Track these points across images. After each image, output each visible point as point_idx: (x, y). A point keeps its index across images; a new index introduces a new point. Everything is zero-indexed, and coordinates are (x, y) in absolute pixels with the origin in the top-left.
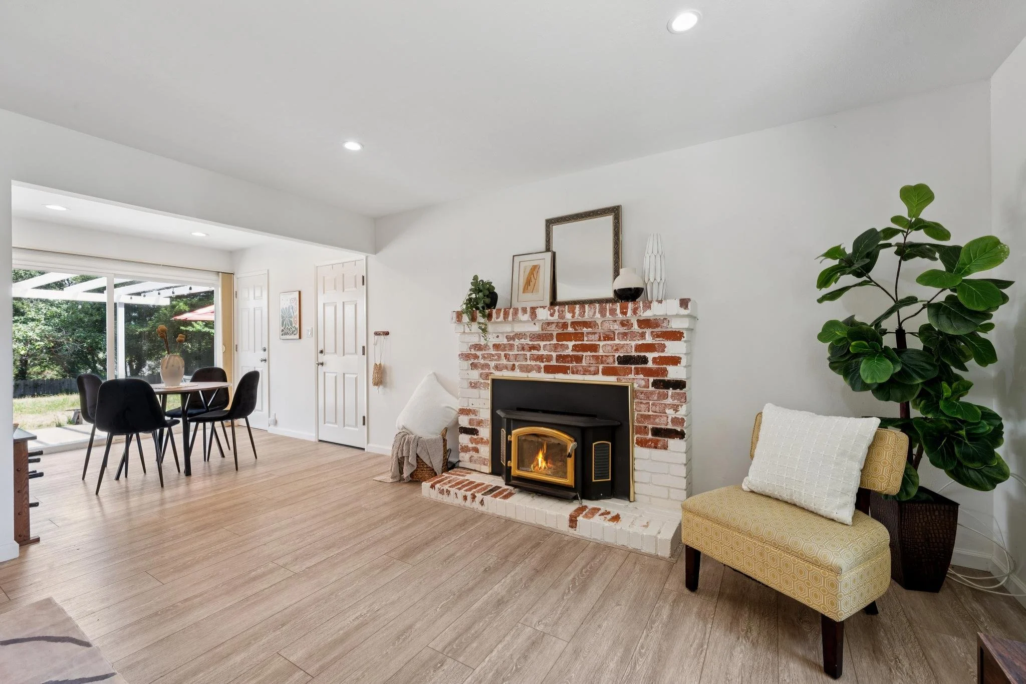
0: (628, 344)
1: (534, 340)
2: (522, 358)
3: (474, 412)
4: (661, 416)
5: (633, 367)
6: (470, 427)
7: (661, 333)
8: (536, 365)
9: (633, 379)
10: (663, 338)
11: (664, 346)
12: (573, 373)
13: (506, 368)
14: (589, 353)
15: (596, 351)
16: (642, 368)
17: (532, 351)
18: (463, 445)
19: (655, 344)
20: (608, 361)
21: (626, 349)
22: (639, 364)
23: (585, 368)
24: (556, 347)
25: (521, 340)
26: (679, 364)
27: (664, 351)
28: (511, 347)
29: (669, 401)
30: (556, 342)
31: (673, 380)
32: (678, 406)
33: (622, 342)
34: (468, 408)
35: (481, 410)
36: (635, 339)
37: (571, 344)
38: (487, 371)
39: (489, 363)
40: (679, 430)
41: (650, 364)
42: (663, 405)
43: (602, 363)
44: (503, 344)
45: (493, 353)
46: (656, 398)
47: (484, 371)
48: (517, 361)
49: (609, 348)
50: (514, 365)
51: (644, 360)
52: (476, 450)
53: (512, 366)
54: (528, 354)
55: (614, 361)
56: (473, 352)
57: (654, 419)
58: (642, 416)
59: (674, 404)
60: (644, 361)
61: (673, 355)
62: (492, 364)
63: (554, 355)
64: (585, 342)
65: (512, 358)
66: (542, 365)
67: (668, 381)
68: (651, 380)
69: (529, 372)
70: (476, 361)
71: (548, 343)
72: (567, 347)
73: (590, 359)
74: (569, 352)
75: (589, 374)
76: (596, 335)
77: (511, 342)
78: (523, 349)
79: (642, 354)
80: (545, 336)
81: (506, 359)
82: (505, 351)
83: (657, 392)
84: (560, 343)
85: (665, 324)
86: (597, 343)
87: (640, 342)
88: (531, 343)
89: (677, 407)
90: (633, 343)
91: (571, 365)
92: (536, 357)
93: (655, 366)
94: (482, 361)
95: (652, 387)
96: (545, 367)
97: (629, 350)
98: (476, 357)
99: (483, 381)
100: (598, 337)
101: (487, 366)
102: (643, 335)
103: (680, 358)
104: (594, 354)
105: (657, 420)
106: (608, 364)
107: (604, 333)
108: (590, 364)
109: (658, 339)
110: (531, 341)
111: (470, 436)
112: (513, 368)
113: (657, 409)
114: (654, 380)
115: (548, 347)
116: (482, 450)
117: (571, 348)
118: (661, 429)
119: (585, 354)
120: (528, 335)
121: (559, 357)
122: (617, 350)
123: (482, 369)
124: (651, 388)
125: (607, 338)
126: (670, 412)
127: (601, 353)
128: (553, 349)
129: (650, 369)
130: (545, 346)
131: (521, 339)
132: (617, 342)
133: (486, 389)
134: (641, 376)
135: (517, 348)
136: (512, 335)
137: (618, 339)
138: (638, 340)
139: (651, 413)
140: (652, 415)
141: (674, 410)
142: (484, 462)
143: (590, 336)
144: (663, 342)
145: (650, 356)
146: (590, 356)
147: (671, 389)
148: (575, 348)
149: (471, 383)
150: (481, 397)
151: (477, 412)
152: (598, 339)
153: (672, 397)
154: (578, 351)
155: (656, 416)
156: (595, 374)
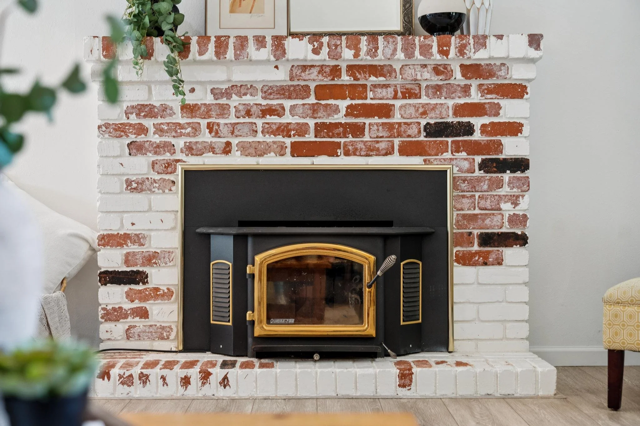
0: (442, 104)
1: (272, 96)
2: (246, 129)
3: (138, 239)
4: (493, 214)
5: (450, 140)
6: (128, 269)
7: (494, 87)
8: (274, 143)
9: (451, 159)
10: (497, 94)
11: (499, 107)
12: (347, 154)
13: (212, 149)
14: (376, 120)
15: (388, 116)
16: (465, 141)
17: (268, 116)
18: (109, 307)
19: (485, 103)
20: (410, 132)
21: (439, 113)
22: (460, 136)
23: (369, 144)
24: (314, 110)
25: (244, 97)
26: (519, 134)
27: (499, 114)
28: (223, 110)
29: (505, 190)
30: (315, 101)
31: (512, 159)
32: (518, 197)
33: (434, 101)
34: (122, 232)
35: (153, 234)
36: (453, 95)
37: (343, 104)
38: (167, 156)
39: (173, 141)
40: (520, 233)
41: (477, 136)
42: (496, 198)
43: (399, 135)
44: (205, 104)
45: (183, 121)
46: (485, 187)
47: (160, 158)
48: (236, 136)
49: (412, 110)
50: (228, 144)
51: (469, 129)
52: (143, 314)
53: (223, 146)
54: (260, 123)
55: (419, 132)
56: (133, 119)
57: (483, 220)
58: (464, 216)
59: (513, 194)
60: (468, 131)
61: (511, 121)
62: (180, 143)
63: (311, 123)
64: (368, 101)
65: (224, 130)
66: (288, 141)
67: (505, 159)
68: (478, 159)
69: (261, 155)
70: (141, 138)
71: (300, 102)
72: (336, 110)
73: (378, 130)
74: (340, 118)
75: (376, 155)
76: (389, 89)
77: (223, 101)
78: (248, 113)
79: (465, 120)
80: (295, 90)
81: (210, 132)
82: (210, 117)
83: (487, 178)
84: (323, 102)
85: (502, 73)
86: (391, 102)
87: (462, 101)
88: (264, 102)
89: (516, 199)
90: (451, 103)
91: (343, 140)
92: (274, 127)
93: (485, 138)
94: (156, 139)
95: (480, 170)
96: (293, 144)
97: (444, 113)
98: (142, 130)
99: (157, 177)
100: (393, 93)
101: (170, 147)
102: (466, 90)
103: (521, 125)
104: (384, 120)
105: (488, 222)
106: (409, 136)
107: (403, 86)
108: (377, 137)
109: (489, 96)
110: (264, 98)
111: (126, 288)
112: (227, 149)
113: (488, 204)
114: (483, 161)
115: (300, 110)
116: (155, 312)
117: (343, 111)
118: (494, 234)
119: (368, 121)
120: (259, 87)
121: (320, 128)
122: (424, 113)
123: (156, 153)
124: (478, 173)
125: (409, 94)
126: (506, 207)
127: (397, 118)
128: (310, 112)
129: (477, 143)
130: (293, 107)
131: (245, 94)
132: (424, 100)
133: (167, 191)
134: (464, 154)
135: (236, 111)
136: (224, 87)
137: (427, 95)
138: (460, 97)
139: (477, 211)
140: (481, 214)
141: (512, 203)
142: (162, 334)
143: (379, 90)
144: (496, 101)
145: (478, 122)
146: (377, 124)
147: (508, 172)
148: (351, 111)
149: (129, 183)
150: (153, 209)
151: (144, 238)
152: (392, 95)
153: (509, 183)
154: (356, 116)
155: (486, 214)
156: (386, 154)
